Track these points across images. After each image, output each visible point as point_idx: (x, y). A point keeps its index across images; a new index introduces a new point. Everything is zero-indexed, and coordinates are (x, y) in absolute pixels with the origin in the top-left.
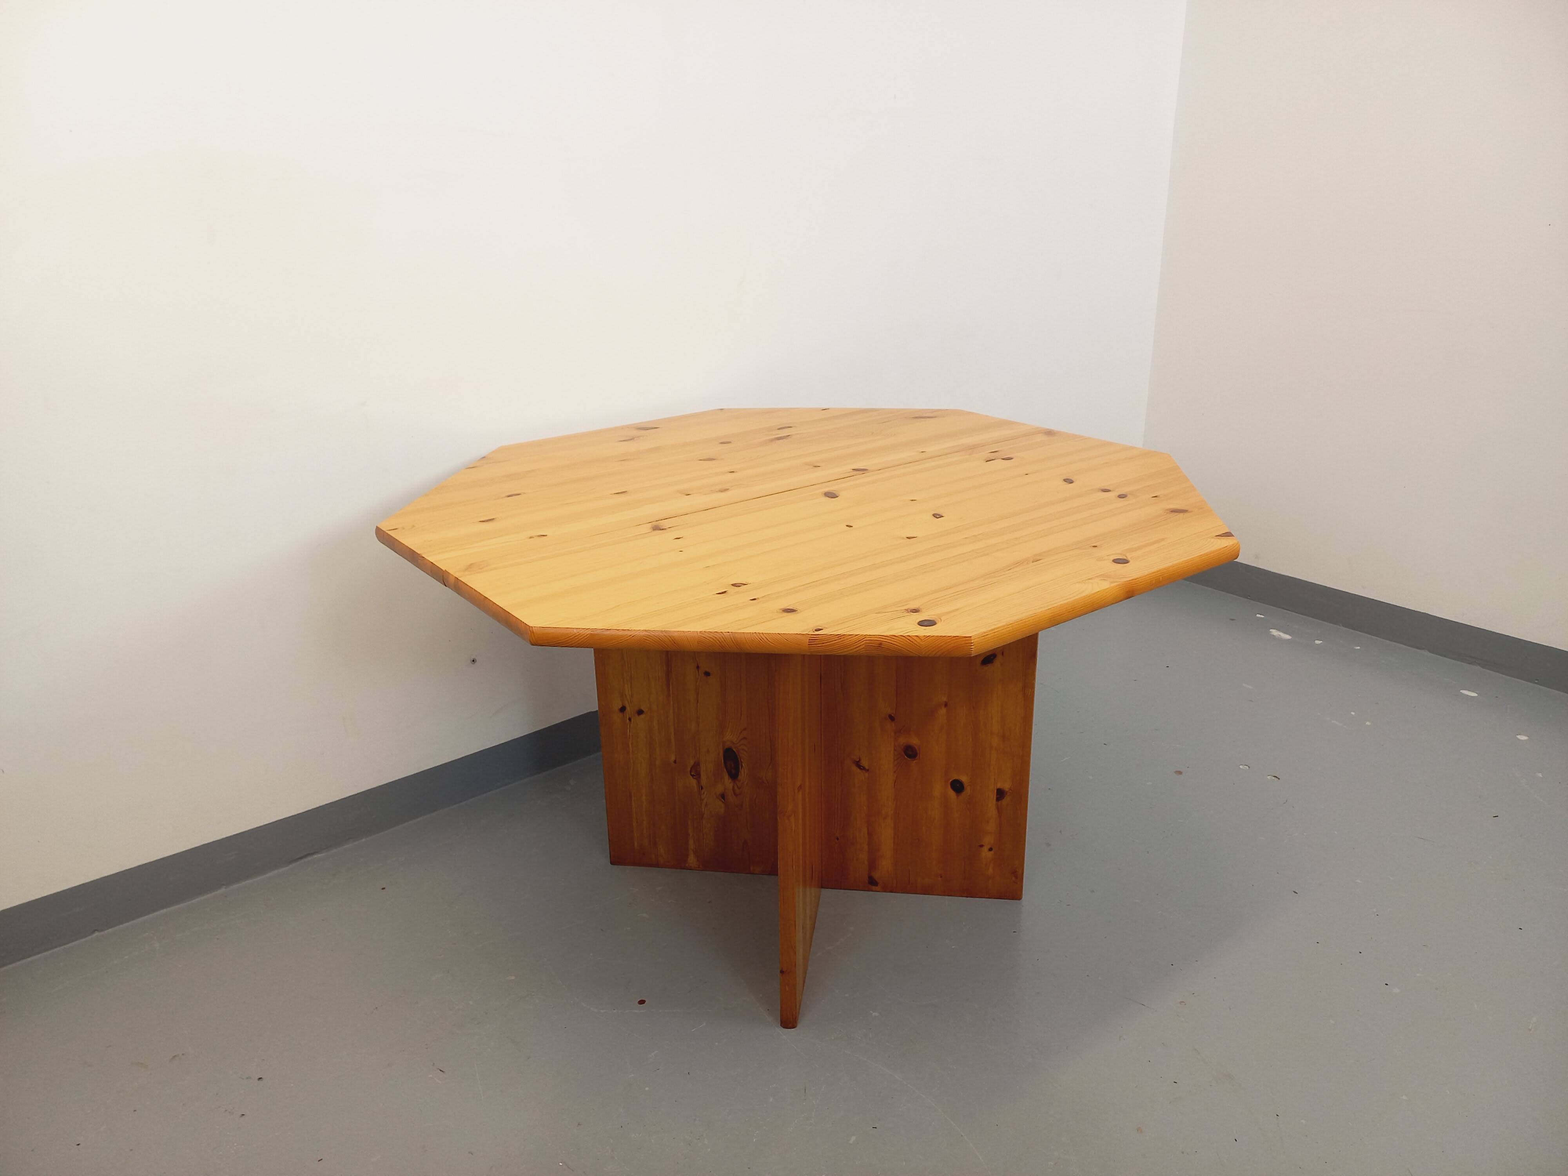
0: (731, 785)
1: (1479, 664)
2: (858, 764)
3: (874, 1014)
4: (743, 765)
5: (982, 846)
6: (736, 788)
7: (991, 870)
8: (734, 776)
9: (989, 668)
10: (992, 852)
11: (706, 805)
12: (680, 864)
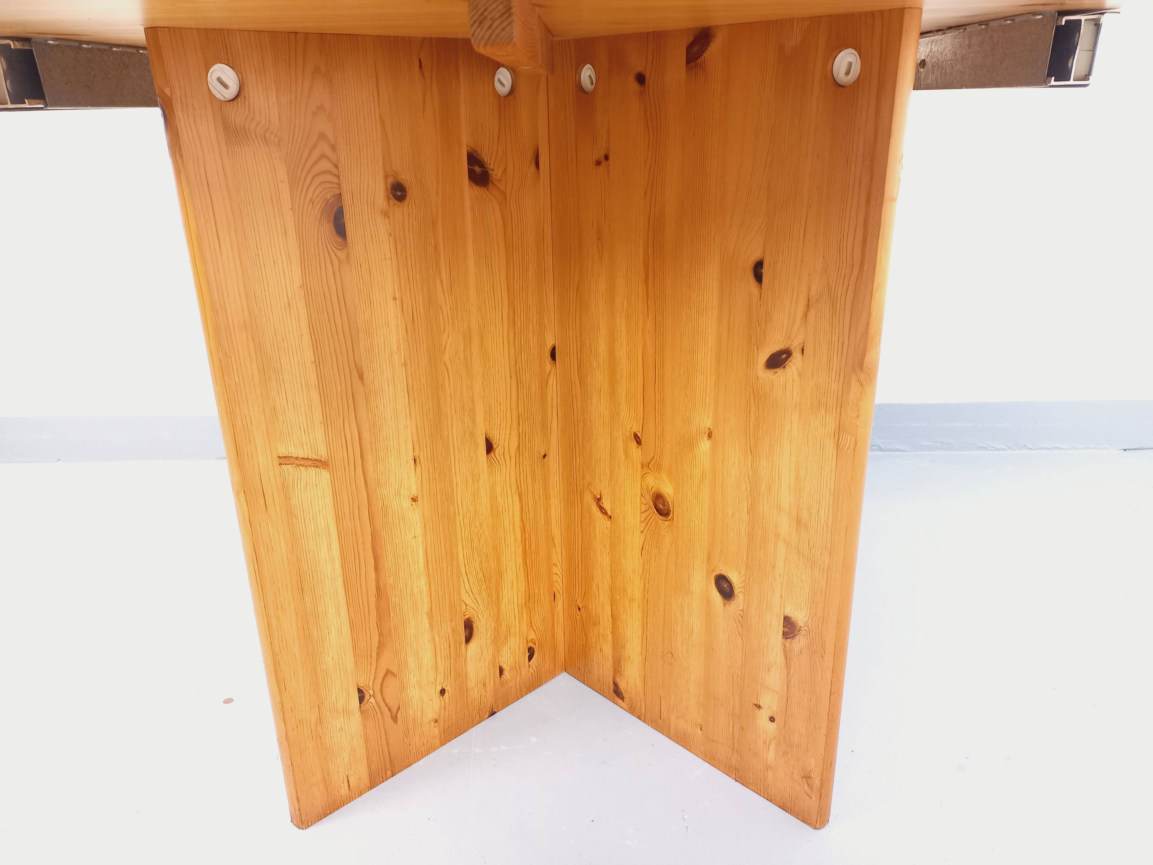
2: (599, 503)
5: (757, 708)
9: (778, 376)
10: (773, 725)
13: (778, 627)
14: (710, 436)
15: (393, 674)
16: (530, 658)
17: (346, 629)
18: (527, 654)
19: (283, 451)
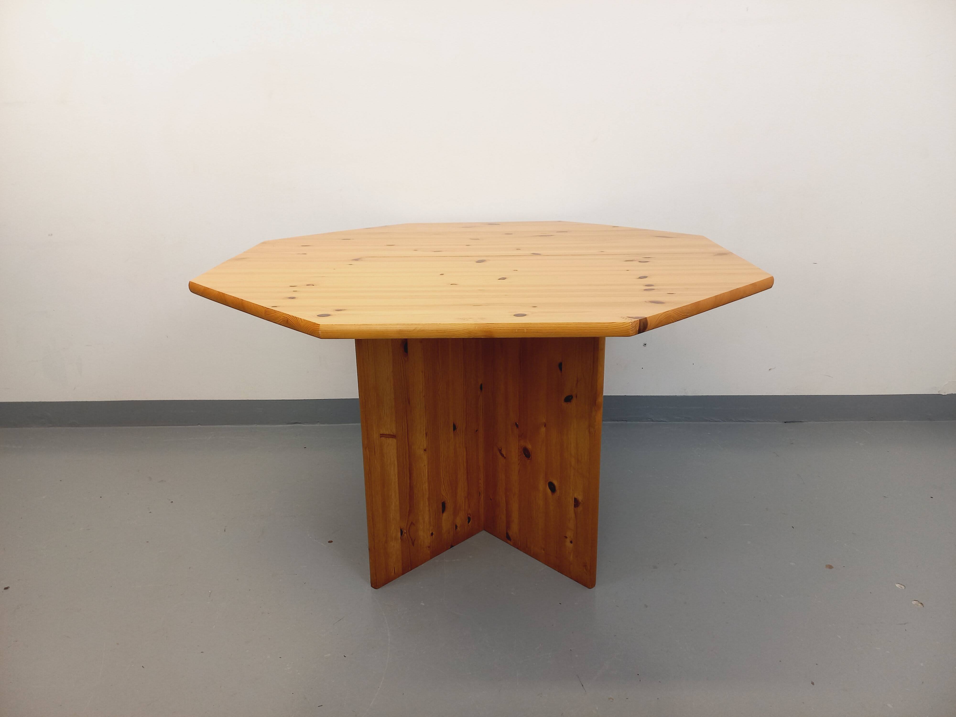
2: (500, 451)
5: (566, 537)
7: (571, 557)
9: (568, 406)
10: (572, 544)
13: (572, 503)
14: (545, 426)
15: (414, 524)
16: (469, 522)
17: (398, 503)
18: (467, 520)
19: (382, 432)
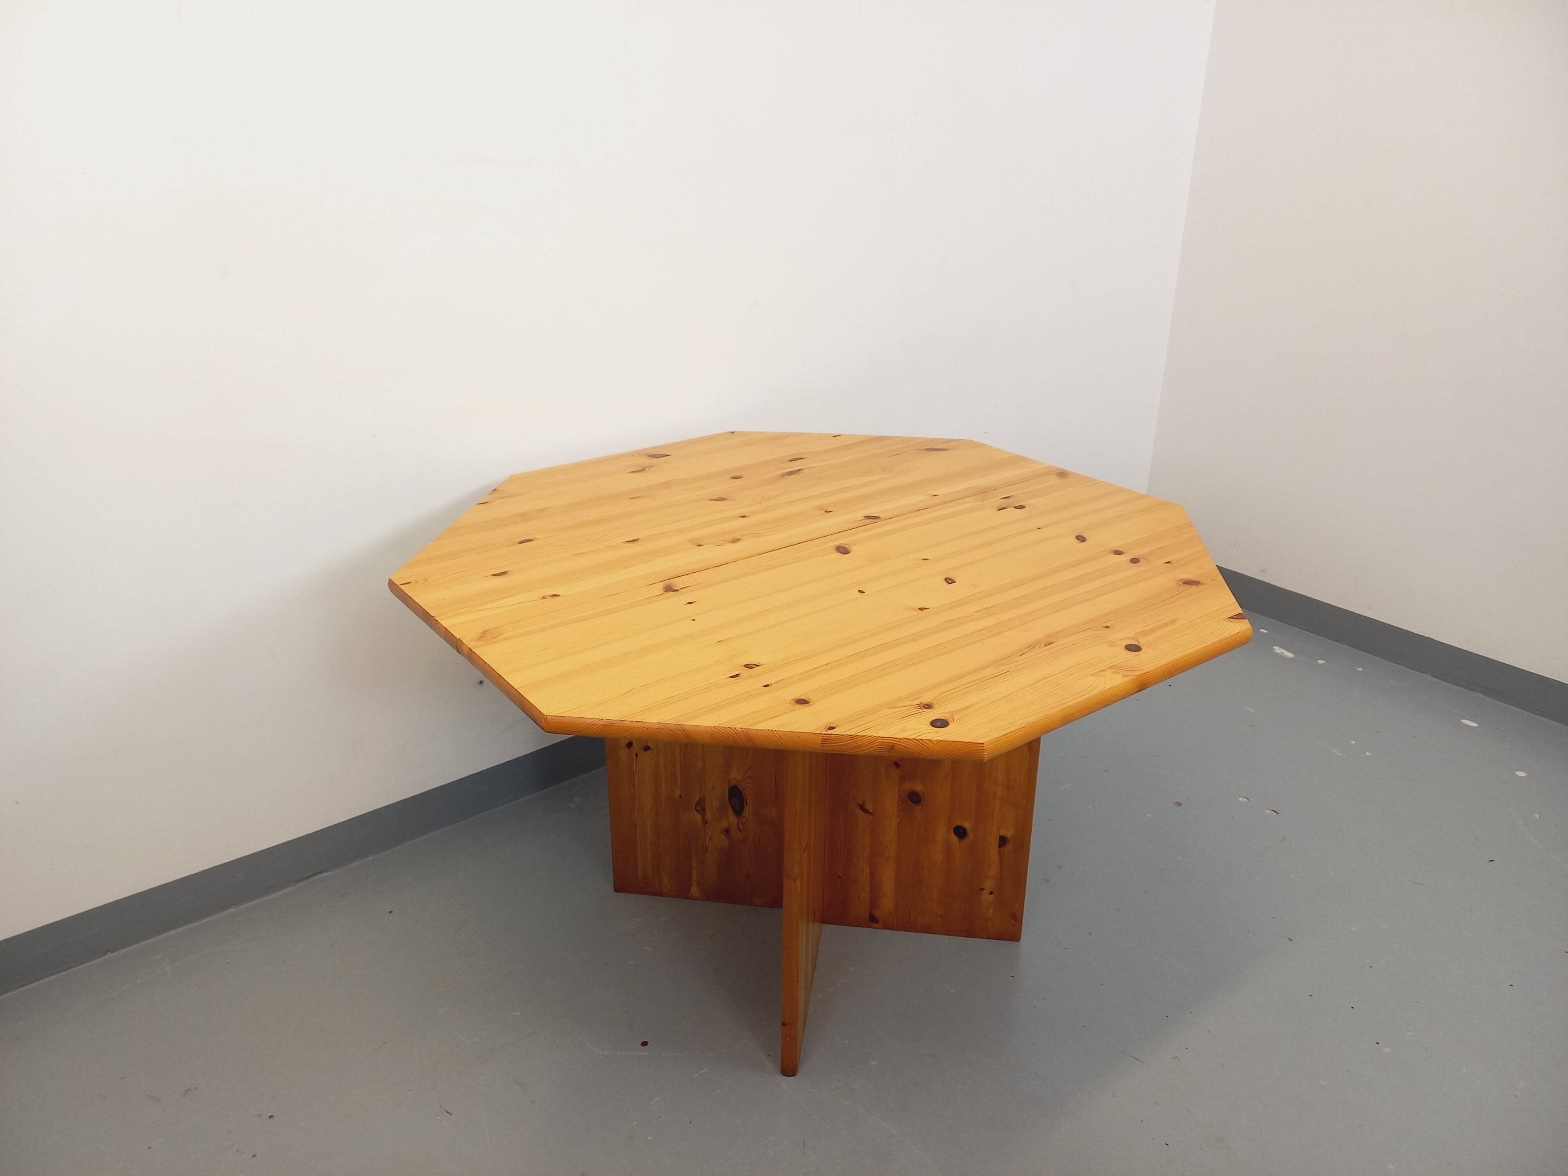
0: (736, 821)
1: (1481, 691)
2: (862, 807)
3: (873, 1063)
4: (748, 802)
5: (983, 889)
6: (740, 824)
7: (991, 912)
8: (739, 812)
10: (992, 896)
11: (710, 838)
12: (683, 893)
13: (996, 843)
